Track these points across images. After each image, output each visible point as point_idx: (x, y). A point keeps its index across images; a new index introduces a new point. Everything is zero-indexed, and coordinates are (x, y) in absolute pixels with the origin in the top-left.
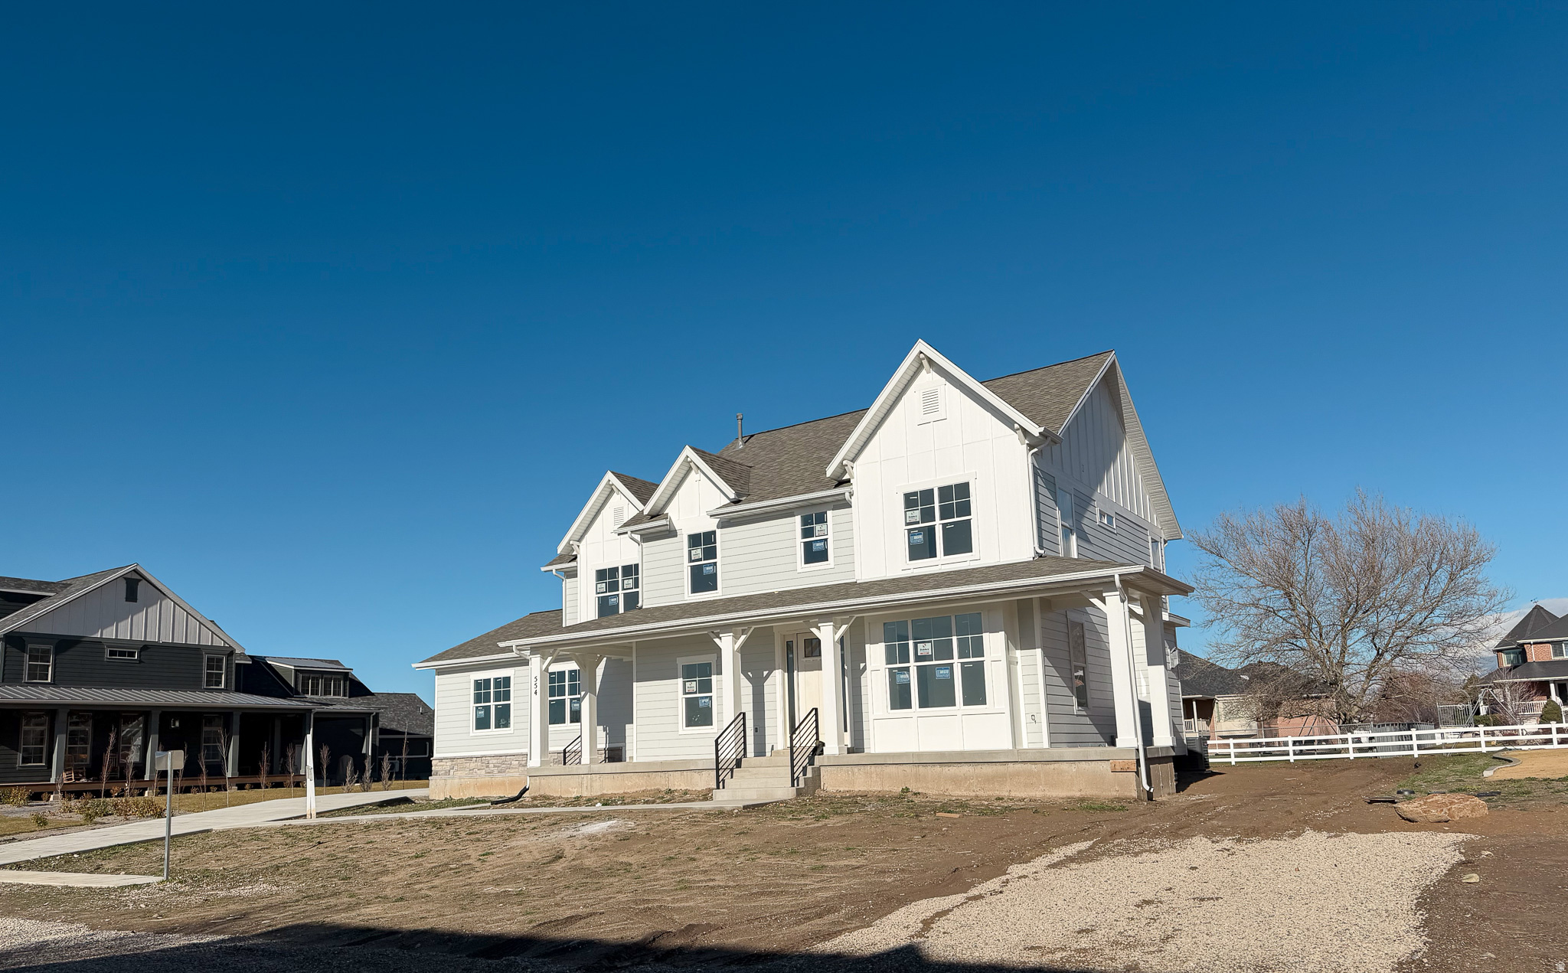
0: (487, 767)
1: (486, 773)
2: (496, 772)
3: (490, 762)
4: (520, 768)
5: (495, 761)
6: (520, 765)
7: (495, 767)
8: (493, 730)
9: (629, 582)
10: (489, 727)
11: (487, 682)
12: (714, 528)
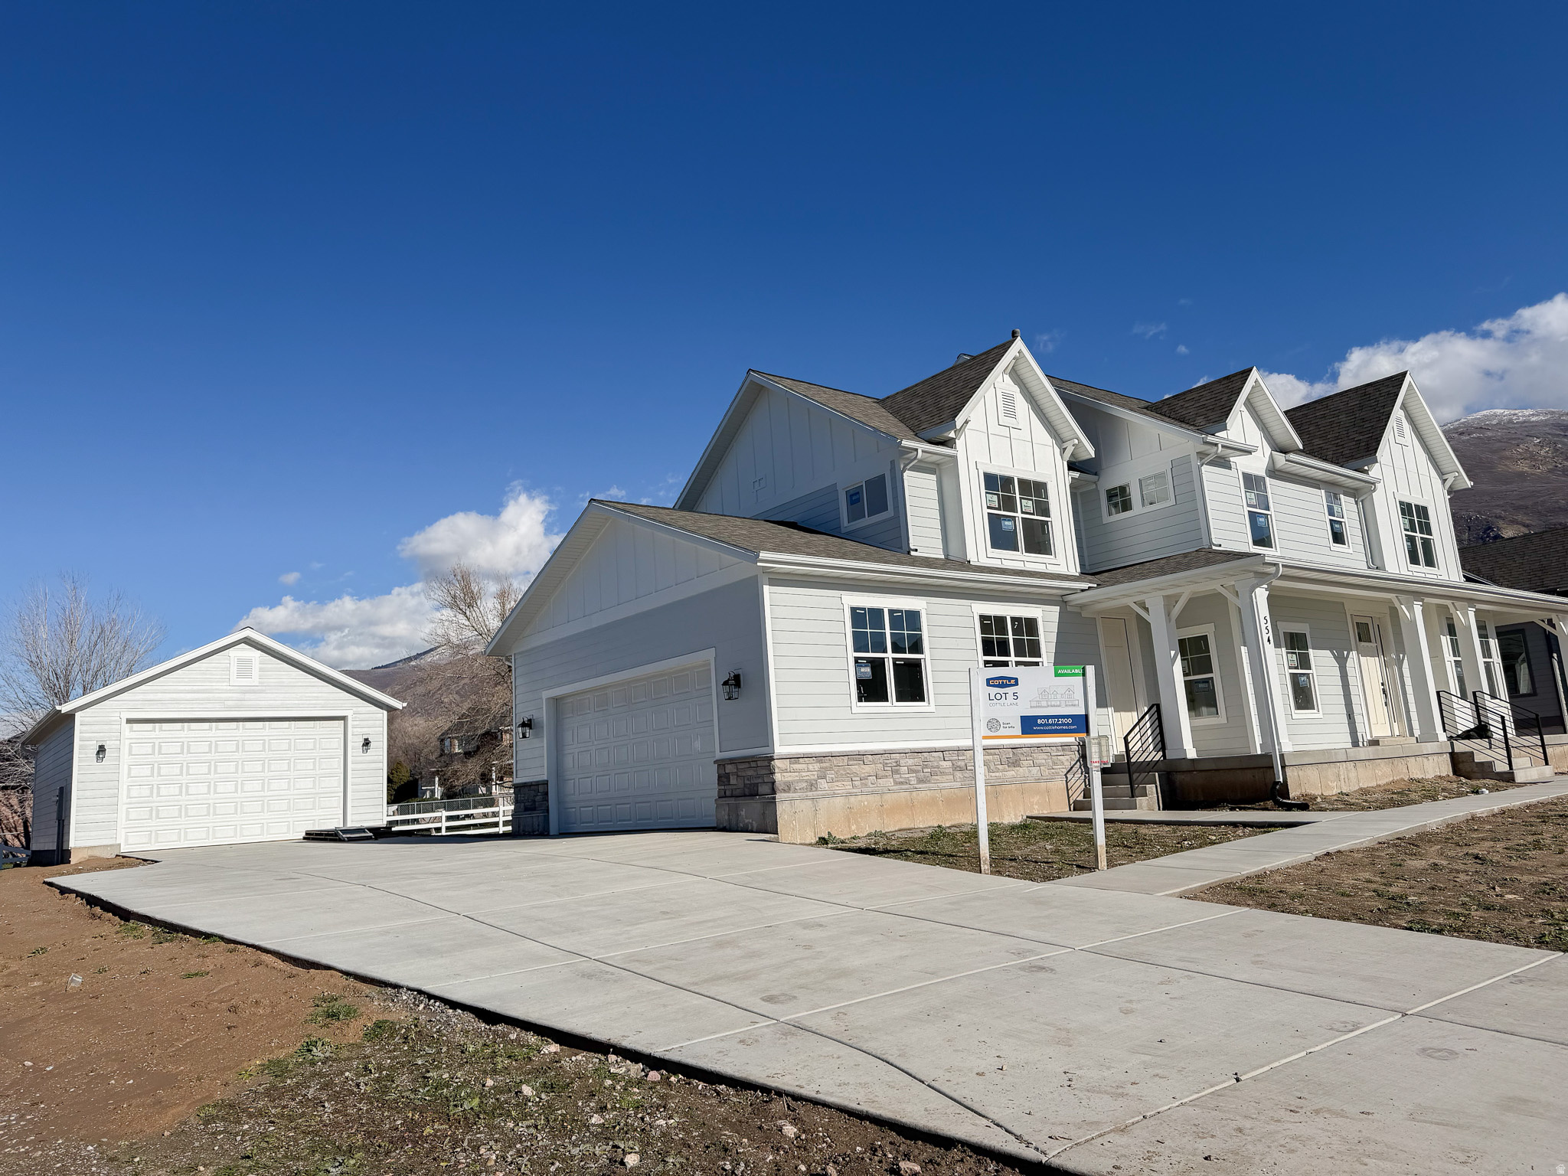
0: (897, 772)
1: (896, 783)
2: (914, 781)
3: (902, 762)
4: (958, 774)
5: (910, 762)
6: (956, 768)
7: (910, 771)
8: (892, 706)
9: (1029, 505)
10: (882, 697)
11: (877, 613)
12: (1263, 474)
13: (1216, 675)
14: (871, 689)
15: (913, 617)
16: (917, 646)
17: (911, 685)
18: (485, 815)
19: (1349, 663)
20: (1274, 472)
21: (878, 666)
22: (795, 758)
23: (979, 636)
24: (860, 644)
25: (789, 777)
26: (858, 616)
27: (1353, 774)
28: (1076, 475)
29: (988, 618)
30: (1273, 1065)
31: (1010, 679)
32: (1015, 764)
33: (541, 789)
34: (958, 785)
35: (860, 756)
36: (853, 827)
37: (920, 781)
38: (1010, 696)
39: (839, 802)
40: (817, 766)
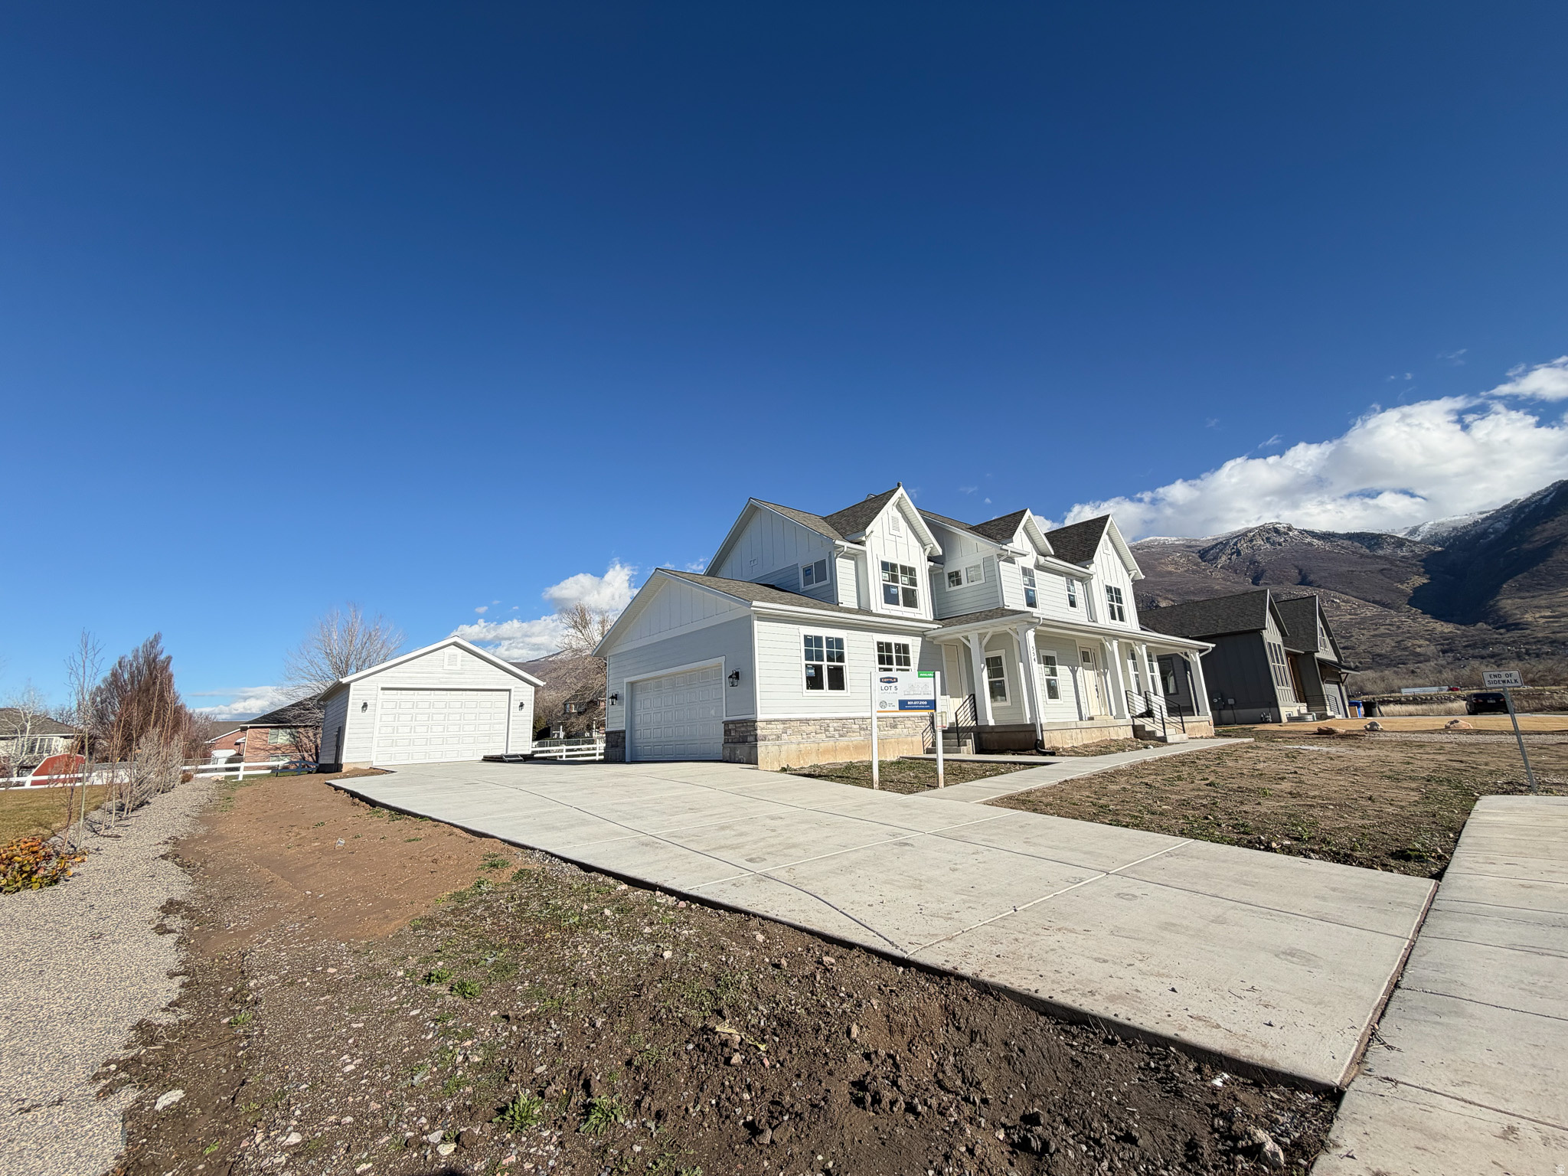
1: (827, 737)
5: (835, 725)
6: (861, 729)
7: (835, 730)
8: (826, 692)
9: (905, 580)
10: (822, 688)
11: (818, 639)
12: (1032, 567)
13: (1005, 678)
14: (814, 682)
15: (839, 642)
16: (841, 658)
17: (837, 680)
18: (589, 749)
19: (1078, 674)
20: (1038, 567)
21: (818, 669)
22: (769, 722)
23: (877, 653)
24: (809, 656)
25: (765, 732)
26: (808, 640)
27: (1079, 736)
28: (932, 564)
29: (882, 643)
30: (1035, 902)
31: (893, 678)
32: (895, 727)
33: (621, 735)
34: (862, 738)
35: (807, 721)
36: (802, 762)
37: (841, 736)
38: (893, 688)
39: (794, 747)
40: (782, 726)
